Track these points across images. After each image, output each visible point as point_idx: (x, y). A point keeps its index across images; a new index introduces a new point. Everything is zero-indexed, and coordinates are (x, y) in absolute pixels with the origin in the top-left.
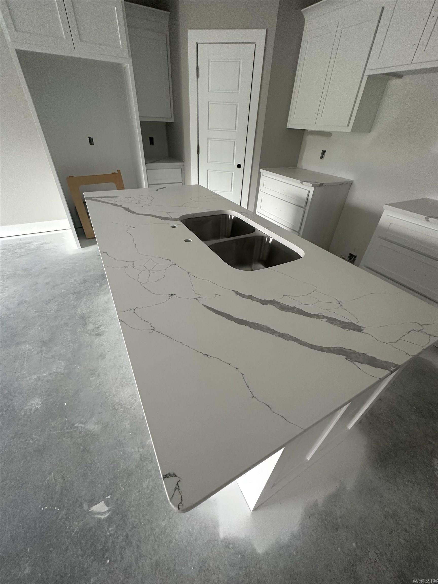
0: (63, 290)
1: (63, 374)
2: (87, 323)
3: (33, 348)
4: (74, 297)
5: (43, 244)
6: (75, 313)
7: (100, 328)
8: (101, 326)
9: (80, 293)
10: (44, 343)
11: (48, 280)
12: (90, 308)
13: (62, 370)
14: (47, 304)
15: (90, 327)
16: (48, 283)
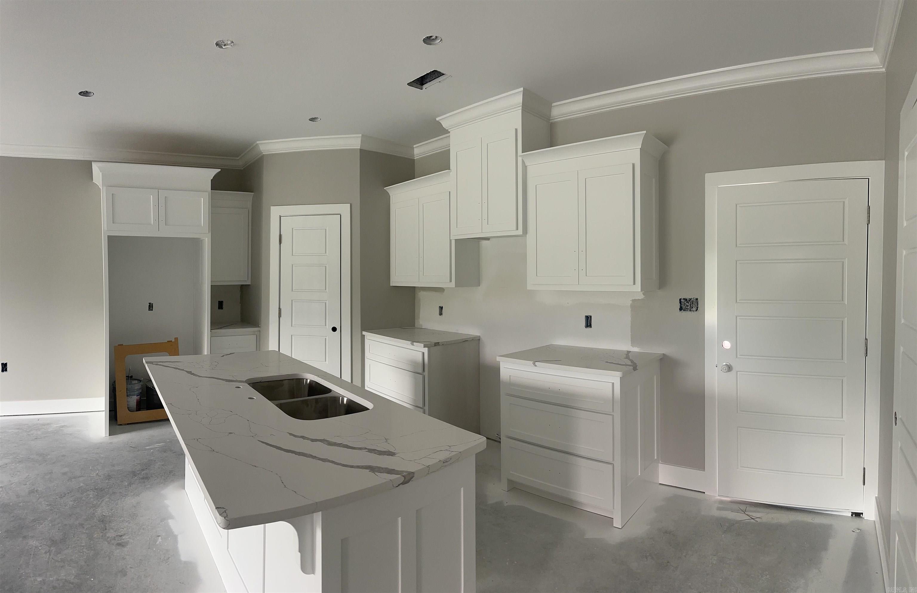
0: (82, 484)
1: (72, 583)
2: (107, 528)
3: (41, 546)
4: (93, 494)
5: (63, 427)
6: (94, 514)
7: (124, 537)
8: (125, 534)
9: (102, 490)
10: (54, 542)
11: (66, 470)
12: (113, 511)
13: (71, 578)
14: (61, 497)
15: (111, 534)
16: (65, 474)
